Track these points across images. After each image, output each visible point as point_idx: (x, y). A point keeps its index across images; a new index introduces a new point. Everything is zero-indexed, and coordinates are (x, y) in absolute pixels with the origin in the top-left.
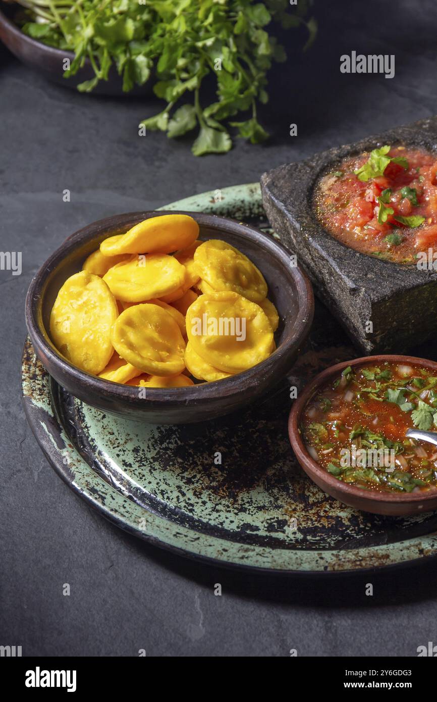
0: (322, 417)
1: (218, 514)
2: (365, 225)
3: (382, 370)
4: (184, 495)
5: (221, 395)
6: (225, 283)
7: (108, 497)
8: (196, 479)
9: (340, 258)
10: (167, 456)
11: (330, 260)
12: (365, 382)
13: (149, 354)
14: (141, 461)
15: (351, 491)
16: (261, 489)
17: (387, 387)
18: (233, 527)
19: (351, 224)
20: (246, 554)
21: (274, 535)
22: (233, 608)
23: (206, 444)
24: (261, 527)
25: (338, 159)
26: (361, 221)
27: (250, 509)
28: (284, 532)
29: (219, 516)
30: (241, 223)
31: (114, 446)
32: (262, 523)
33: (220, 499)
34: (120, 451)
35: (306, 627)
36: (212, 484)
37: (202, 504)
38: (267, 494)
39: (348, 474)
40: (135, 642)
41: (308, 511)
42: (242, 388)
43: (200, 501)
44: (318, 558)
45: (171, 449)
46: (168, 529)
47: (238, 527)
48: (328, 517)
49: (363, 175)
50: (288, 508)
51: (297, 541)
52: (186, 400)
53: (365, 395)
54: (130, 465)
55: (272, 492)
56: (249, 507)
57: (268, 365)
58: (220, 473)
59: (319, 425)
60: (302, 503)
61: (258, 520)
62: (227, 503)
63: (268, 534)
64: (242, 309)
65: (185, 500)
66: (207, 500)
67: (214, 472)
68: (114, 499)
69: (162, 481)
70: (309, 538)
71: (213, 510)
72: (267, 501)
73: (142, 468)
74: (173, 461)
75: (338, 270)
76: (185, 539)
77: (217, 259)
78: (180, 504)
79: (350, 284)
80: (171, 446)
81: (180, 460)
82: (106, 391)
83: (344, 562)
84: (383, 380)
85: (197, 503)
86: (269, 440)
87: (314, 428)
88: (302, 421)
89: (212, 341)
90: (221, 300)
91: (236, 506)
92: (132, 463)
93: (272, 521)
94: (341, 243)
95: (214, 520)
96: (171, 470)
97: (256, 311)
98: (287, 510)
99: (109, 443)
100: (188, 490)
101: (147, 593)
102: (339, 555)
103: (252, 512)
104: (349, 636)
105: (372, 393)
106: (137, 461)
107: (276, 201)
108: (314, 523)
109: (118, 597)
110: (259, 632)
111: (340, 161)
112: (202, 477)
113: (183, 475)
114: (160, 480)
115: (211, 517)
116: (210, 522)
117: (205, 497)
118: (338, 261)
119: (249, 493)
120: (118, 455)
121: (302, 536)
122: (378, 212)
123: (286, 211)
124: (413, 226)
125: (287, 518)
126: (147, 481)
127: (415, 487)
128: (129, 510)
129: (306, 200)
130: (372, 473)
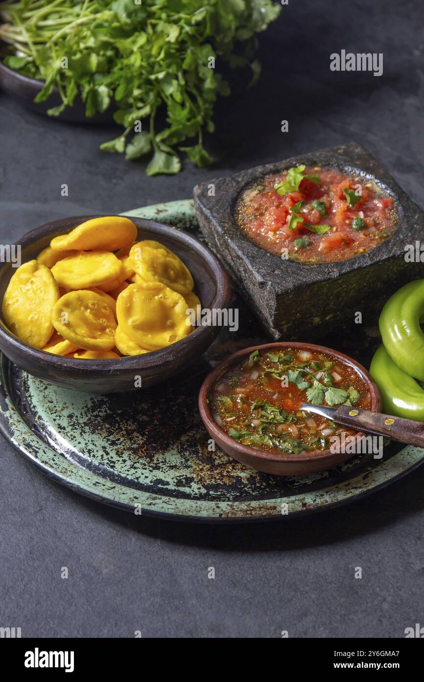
0: (230, 391)
1: (136, 470)
2: (277, 230)
3: (285, 354)
4: (107, 454)
5: (140, 367)
6: (154, 275)
7: (41, 451)
8: (120, 442)
9: (253, 257)
10: (96, 422)
11: (244, 258)
12: (270, 364)
13: (83, 332)
14: (74, 425)
15: (246, 451)
16: (175, 452)
17: (289, 368)
18: (147, 482)
19: (266, 229)
20: (154, 502)
21: (182, 489)
22: (140, 548)
23: (132, 413)
24: (171, 483)
25: (262, 176)
26: (274, 227)
27: (163, 468)
28: (190, 487)
29: (136, 472)
30: (174, 228)
31: (52, 412)
32: (173, 479)
33: (139, 459)
34: (57, 416)
35: (202, 565)
36: (132, 446)
37: (122, 462)
38: (179, 456)
39: (246, 438)
40: (54, 572)
41: (213, 471)
42: (159, 362)
43: (121, 459)
44: (215, 507)
45: (101, 417)
46: (89, 479)
47: (151, 482)
48: (229, 477)
49: (281, 190)
50: (196, 468)
51: (201, 494)
52: (110, 370)
53: (268, 375)
54: (64, 428)
55: (184, 454)
56: (162, 466)
57: (184, 344)
58: (141, 437)
59: (226, 397)
60: (208, 464)
61: (169, 477)
62: (144, 462)
63: (177, 489)
64: (166, 297)
65: (108, 458)
66: (127, 459)
67: (136, 437)
68: (45, 453)
69: (91, 442)
70: (211, 492)
71: (132, 467)
72: (178, 461)
73: (74, 431)
74: (101, 426)
75: (250, 267)
76: (103, 487)
77: (149, 256)
78: (103, 461)
79: (259, 279)
80: (101, 414)
81: (107, 426)
82: (43, 360)
83: (237, 511)
84: (285, 363)
85: (119, 461)
86: (186, 413)
87: (222, 400)
88: (212, 393)
89: (137, 323)
90: (149, 289)
91: (151, 464)
92: (66, 427)
93: (181, 478)
94: (255, 244)
95: (131, 475)
96: (99, 433)
97: (178, 299)
98: (194, 470)
99: (48, 410)
100: (111, 450)
101: (69, 533)
102: (233, 505)
103: (165, 470)
104: (238, 574)
105: (274, 373)
106: (70, 425)
107: (204, 209)
108: (217, 480)
109: (43, 535)
110: (161, 568)
111: (263, 178)
112: (125, 440)
113: (109, 438)
114: (89, 441)
115: (129, 473)
116: (127, 477)
117: (125, 456)
118: (251, 259)
119: (163, 455)
120: (55, 420)
121: (206, 491)
122: (290, 220)
123: (211, 217)
124: (319, 233)
125: (195, 476)
126: (77, 441)
127: (302, 450)
128: (57, 462)
129: (229, 209)
130: (267, 438)
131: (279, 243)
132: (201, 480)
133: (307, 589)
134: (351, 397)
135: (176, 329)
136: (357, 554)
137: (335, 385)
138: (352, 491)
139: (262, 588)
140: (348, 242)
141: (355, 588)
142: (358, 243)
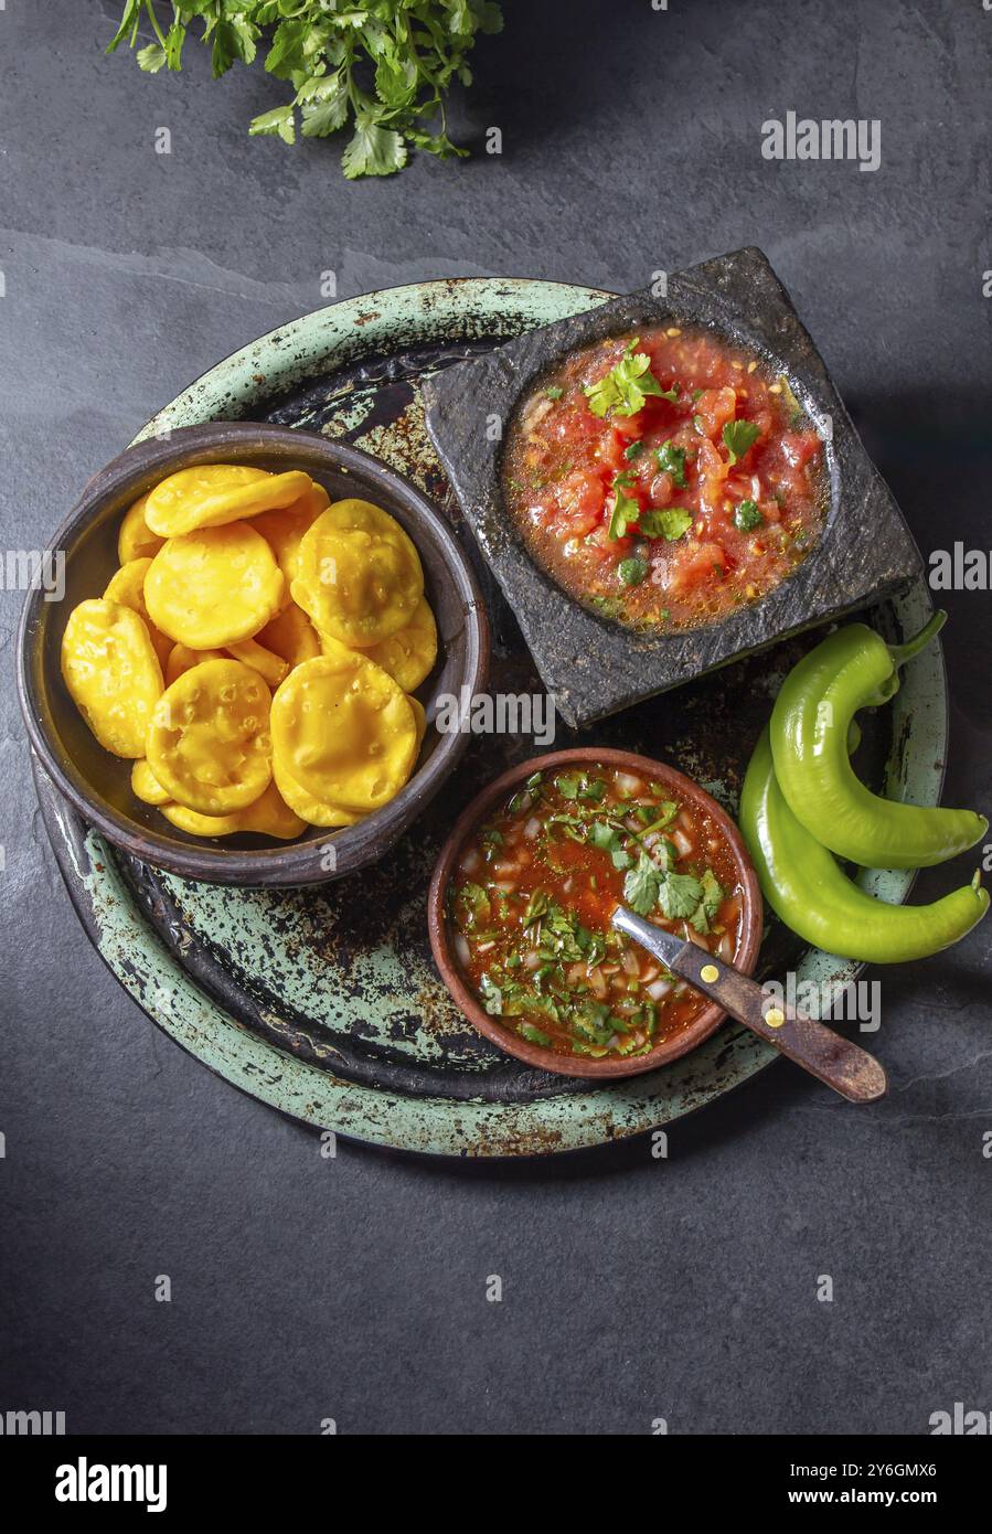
0: (483, 874)
1: (320, 997)
2: (585, 537)
3: (590, 780)
4: (271, 954)
7: (150, 982)
8: (292, 923)
12: (560, 804)
16: (388, 950)
17: (594, 817)
18: (338, 1025)
19: (563, 528)
20: (348, 1116)
21: (400, 1045)
24: (382, 1030)
25: (559, 357)
26: (580, 525)
27: (368, 991)
28: (414, 1041)
29: (321, 1002)
32: (384, 1020)
33: (325, 967)
36: (315, 935)
37: (297, 976)
38: (396, 960)
39: (512, 999)
42: (354, 863)
43: (294, 968)
44: (454, 1132)
47: (347, 1027)
49: (598, 402)
50: (425, 993)
51: (432, 1058)
53: (558, 829)
55: (406, 957)
56: (366, 987)
57: (400, 816)
58: (329, 912)
59: (478, 889)
61: (377, 1012)
62: (335, 976)
63: (391, 1044)
64: (368, 686)
65: (272, 966)
66: (305, 968)
67: (322, 910)
68: (158, 987)
69: (241, 922)
70: (451, 1055)
71: (313, 990)
72: (395, 975)
76: (260, 1078)
78: (264, 973)
83: (492, 1142)
84: (589, 802)
85: (290, 972)
86: (411, 849)
87: (470, 895)
91: (348, 982)
93: (400, 1017)
95: (311, 1007)
96: (256, 901)
97: (390, 693)
98: (423, 997)
100: (278, 945)
102: (487, 1128)
103: (371, 997)
105: (569, 825)
108: (462, 1025)
111: (561, 361)
112: (301, 918)
113: (273, 913)
115: (310, 1004)
116: (306, 1012)
117: (302, 963)
119: (369, 958)
121: (441, 1052)
122: (611, 512)
123: (455, 485)
124: (669, 537)
125: (423, 1013)
126: (218, 922)
127: (613, 1035)
128: (180, 1011)
129: (492, 461)
130: (550, 1002)
131: (588, 566)
132: (433, 1024)
133: (608, 1269)
134: (707, 899)
135: (386, 759)
136: (695, 1192)
137: (679, 865)
138: (696, 1096)
139: (532, 1266)
140: (725, 567)
141: (687, 1271)
142: (743, 571)
